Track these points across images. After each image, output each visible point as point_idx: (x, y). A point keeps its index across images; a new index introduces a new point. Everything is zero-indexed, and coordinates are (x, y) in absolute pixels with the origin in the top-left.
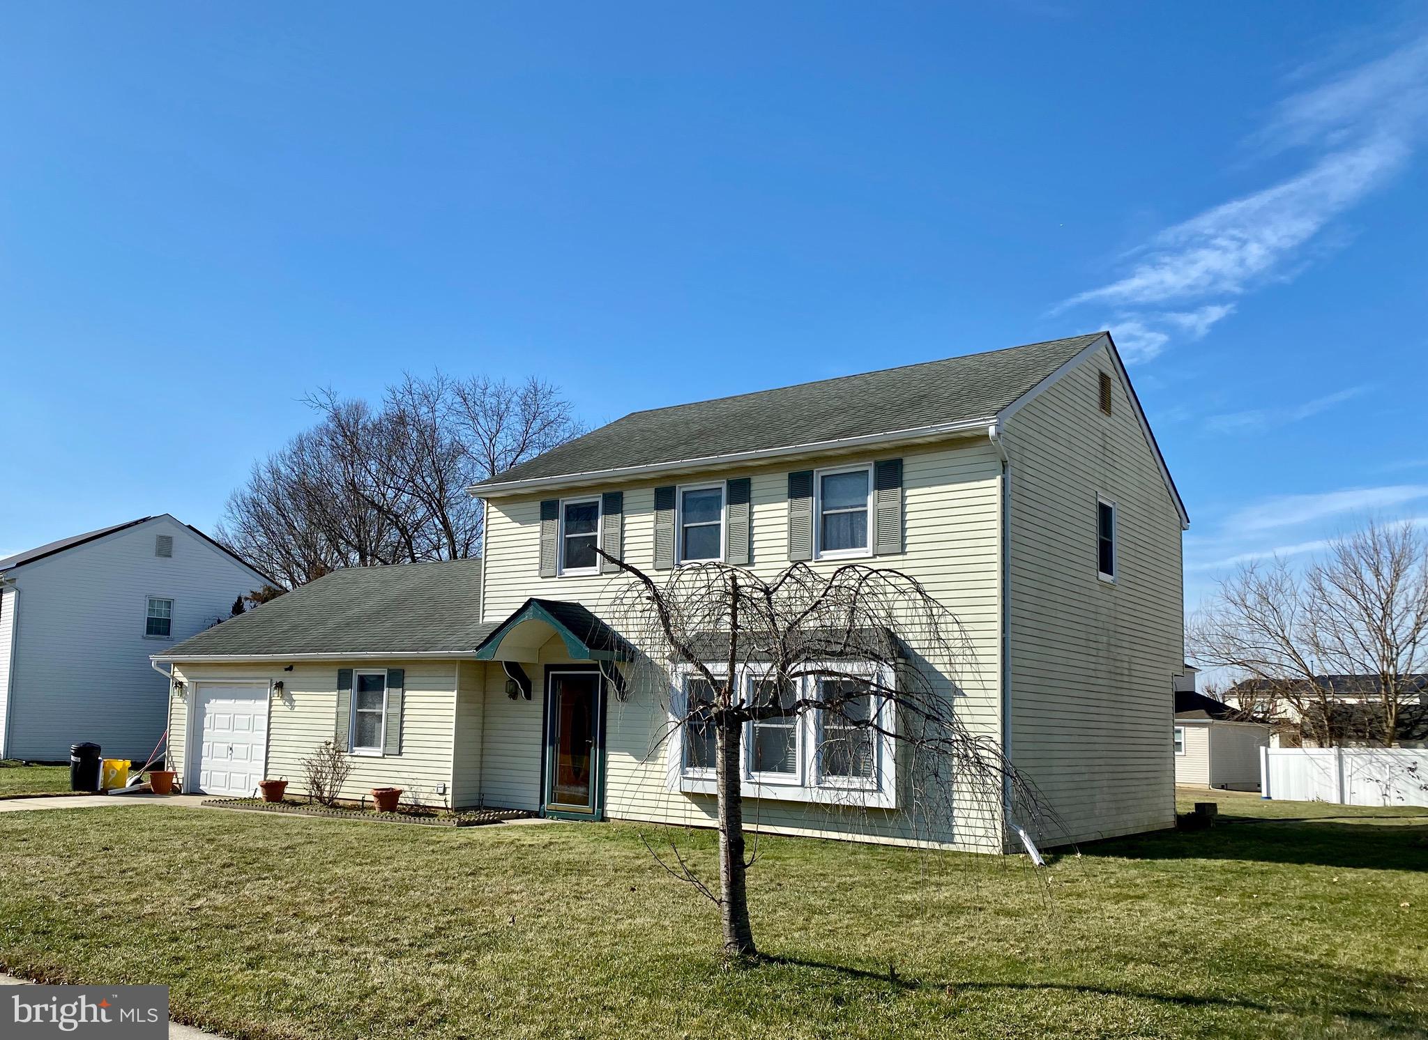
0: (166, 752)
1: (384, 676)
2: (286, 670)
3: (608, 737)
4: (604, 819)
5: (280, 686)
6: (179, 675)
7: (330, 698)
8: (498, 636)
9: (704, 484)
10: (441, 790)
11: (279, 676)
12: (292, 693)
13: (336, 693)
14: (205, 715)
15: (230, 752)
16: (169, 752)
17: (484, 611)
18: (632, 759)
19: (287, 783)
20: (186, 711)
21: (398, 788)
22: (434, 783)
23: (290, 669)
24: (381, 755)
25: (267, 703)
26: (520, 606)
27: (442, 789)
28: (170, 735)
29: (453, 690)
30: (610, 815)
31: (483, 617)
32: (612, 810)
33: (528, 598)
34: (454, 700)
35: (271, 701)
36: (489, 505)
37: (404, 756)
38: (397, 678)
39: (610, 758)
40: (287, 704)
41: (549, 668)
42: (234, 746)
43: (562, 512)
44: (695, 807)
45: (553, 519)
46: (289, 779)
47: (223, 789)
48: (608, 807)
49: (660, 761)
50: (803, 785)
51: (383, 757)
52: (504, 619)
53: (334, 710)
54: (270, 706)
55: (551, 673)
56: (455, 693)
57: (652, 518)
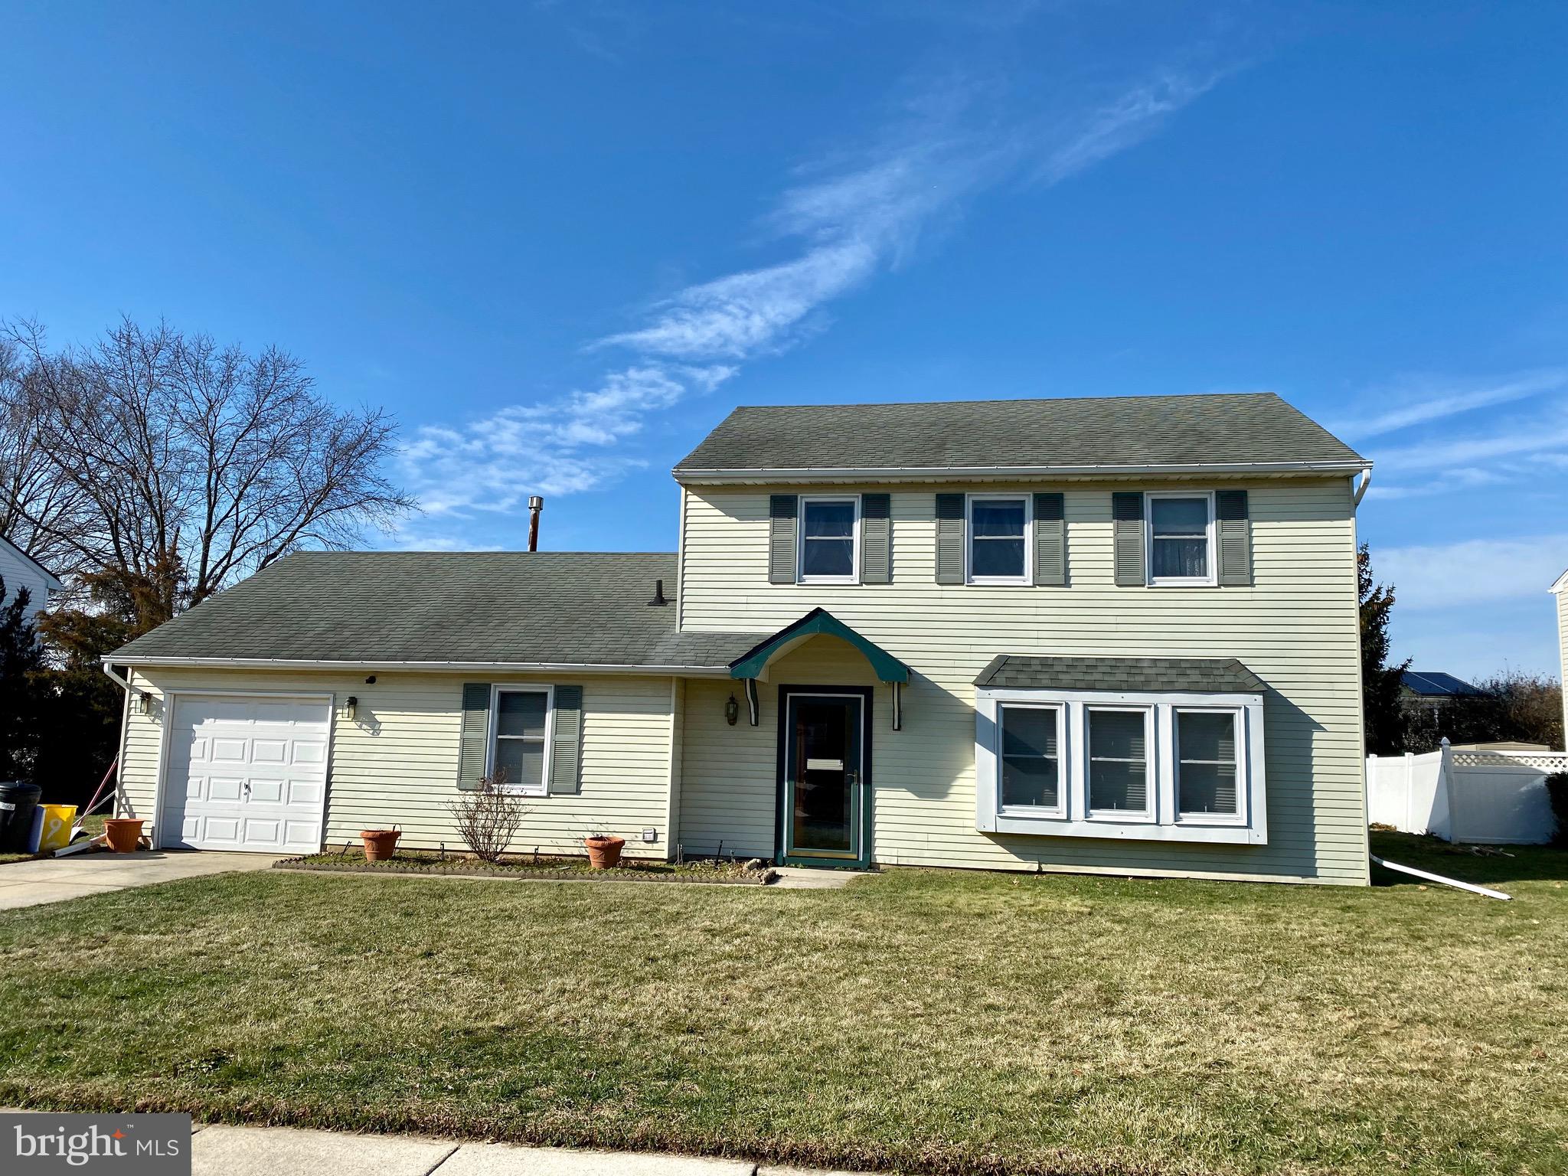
0: (116, 792)
1: (545, 694)
2: (368, 682)
3: (875, 770)
4: (871, 866)
5: (353, 702)
6: (141, 682)
7: (453, 721)
8: (764, 651)
9: (1008, 495)
10: (650, 837)
11: (347, 690)
12: (374, 712)
13: (460, 714)
14: (192, 740)
15: (244, 790)
16: (122, 792)
17: (682, 618)
18: (910, 795)
19: (399, 833)
20: (160, 735)
21: (619, 837)
22: (640, 829)
23: (371, 680)
24: (545, 793)
25: (326, 726)
26: (802, 615)
27: (652, 835)
28: (123, 768)
29: (668, 713)
30: (879, 860)
31: (681, 625)
32: (883, 854)
33: (812, 608)
34: (671, 725)
35: (334, 723)
36: (689, 493)
37: (583, 795)
38: (571, 696)
39: (878, 794)
40: (365, 727)
41: (784, 689)
42: (252, 782)
43: (801, 510)
44: (999, 849)
45: (790, 517)
46: (404, 828)
47: (274, 844)
48: (877, 852)
49: (951, 798)
50: (1157, 823)
51: (548, 797)
52: (777, 630)
53: (458, 736)
54: (333, 729)
55: (789, 695)
56: (672, 717)
57: (933, 526)
